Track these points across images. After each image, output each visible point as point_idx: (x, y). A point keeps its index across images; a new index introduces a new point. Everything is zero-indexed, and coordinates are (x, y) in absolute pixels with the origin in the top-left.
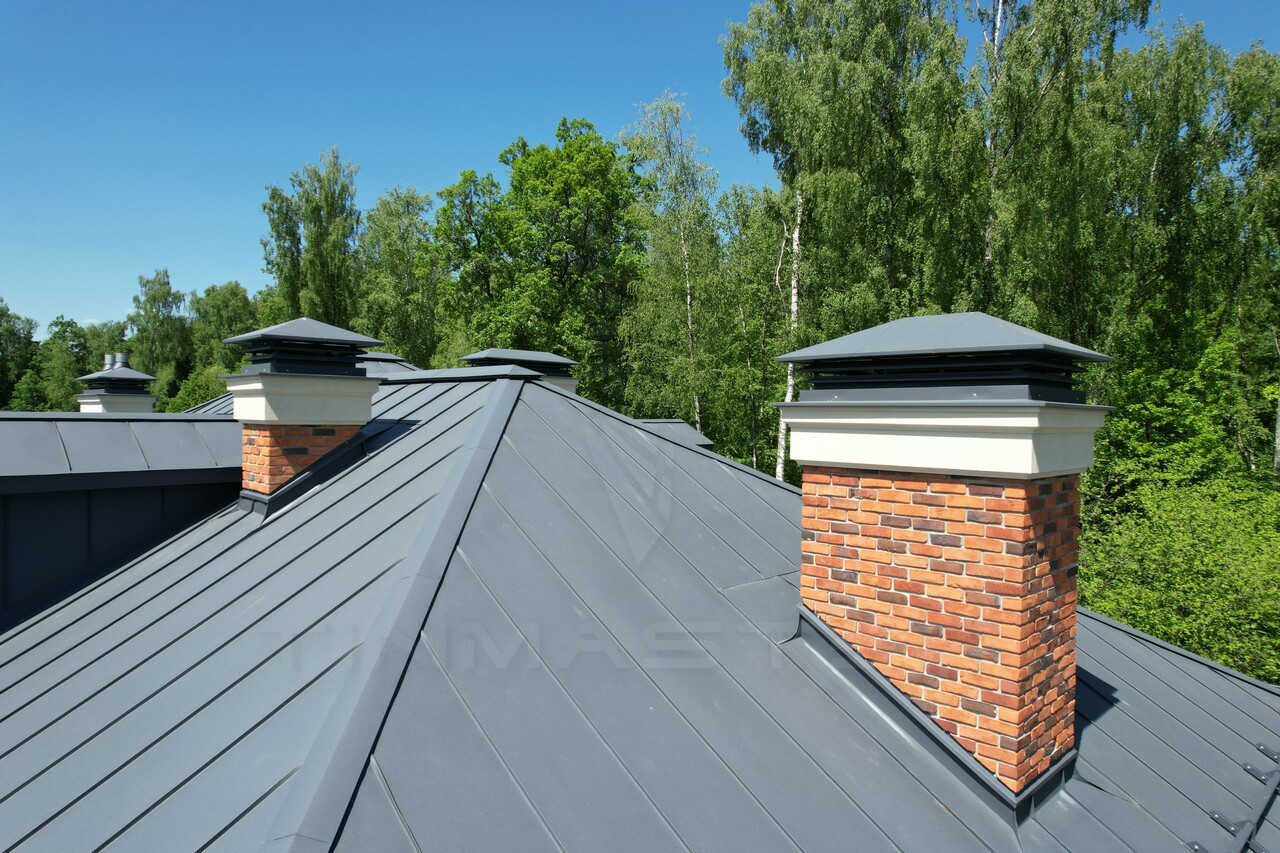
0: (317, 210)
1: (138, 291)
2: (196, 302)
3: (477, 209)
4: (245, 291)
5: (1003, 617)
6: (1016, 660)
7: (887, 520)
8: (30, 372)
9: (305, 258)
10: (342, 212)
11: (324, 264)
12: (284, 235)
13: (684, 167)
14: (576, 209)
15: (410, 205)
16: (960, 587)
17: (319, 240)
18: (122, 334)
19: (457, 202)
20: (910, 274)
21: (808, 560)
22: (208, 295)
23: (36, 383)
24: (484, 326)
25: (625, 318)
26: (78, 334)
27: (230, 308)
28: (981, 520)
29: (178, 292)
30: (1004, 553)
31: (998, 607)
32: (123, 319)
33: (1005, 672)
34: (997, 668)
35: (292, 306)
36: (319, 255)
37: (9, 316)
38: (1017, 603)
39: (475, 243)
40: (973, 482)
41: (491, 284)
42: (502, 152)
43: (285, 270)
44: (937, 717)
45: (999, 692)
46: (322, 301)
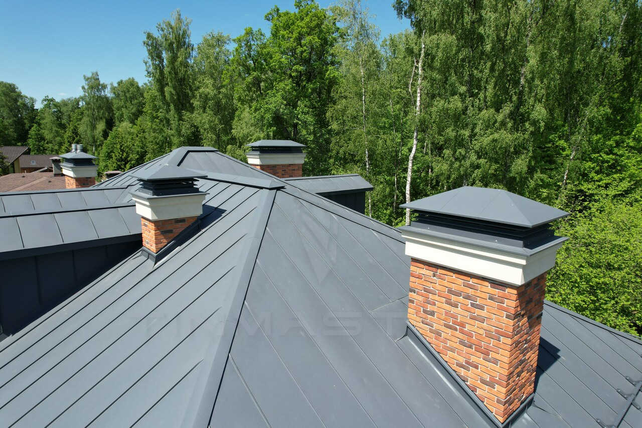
0: (171, 44)
1: (84, 83)
2: (113, 89)
3: (254, 47)
4: (137, 83)
5: (501, 347)
6: (507, 366)
7: (450, 291)
8: (35, 125)
9: (166, 70)
10: (184, 45)
11: (176, 74)
12: (155, 58)
13: (362, 26)
14: (305, 48)
15: (220, 41)
16: (482, 328)
17: (173, 59)
18: (78, 104)
19: (243, 45)
20: (480, 90)
21: (412, 302)
22: (119, 85)
23: (39, 131)
24: (259, 109)
25: (330, 109)
26: (56, 106)
27: (131, 92)
28: (495, 300)
29: (104, 83)
30: (504, 318)
31: (500, 341)
32: (78, 96)
33: (501, 370)
34: (497, 368)
35: (162, 96)
36: (173, 68)
37: (22, 96)
38: (509, 341)
39: (253, 65)
40: (492, 282)
41: (262, 87)
42: (266, 14)
43: (157, 76)
44: (468, 383)
45: (497, 378)
46: (176, 92)
